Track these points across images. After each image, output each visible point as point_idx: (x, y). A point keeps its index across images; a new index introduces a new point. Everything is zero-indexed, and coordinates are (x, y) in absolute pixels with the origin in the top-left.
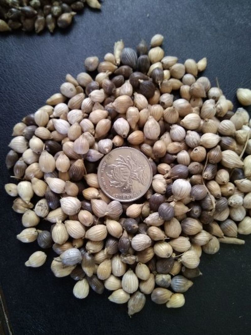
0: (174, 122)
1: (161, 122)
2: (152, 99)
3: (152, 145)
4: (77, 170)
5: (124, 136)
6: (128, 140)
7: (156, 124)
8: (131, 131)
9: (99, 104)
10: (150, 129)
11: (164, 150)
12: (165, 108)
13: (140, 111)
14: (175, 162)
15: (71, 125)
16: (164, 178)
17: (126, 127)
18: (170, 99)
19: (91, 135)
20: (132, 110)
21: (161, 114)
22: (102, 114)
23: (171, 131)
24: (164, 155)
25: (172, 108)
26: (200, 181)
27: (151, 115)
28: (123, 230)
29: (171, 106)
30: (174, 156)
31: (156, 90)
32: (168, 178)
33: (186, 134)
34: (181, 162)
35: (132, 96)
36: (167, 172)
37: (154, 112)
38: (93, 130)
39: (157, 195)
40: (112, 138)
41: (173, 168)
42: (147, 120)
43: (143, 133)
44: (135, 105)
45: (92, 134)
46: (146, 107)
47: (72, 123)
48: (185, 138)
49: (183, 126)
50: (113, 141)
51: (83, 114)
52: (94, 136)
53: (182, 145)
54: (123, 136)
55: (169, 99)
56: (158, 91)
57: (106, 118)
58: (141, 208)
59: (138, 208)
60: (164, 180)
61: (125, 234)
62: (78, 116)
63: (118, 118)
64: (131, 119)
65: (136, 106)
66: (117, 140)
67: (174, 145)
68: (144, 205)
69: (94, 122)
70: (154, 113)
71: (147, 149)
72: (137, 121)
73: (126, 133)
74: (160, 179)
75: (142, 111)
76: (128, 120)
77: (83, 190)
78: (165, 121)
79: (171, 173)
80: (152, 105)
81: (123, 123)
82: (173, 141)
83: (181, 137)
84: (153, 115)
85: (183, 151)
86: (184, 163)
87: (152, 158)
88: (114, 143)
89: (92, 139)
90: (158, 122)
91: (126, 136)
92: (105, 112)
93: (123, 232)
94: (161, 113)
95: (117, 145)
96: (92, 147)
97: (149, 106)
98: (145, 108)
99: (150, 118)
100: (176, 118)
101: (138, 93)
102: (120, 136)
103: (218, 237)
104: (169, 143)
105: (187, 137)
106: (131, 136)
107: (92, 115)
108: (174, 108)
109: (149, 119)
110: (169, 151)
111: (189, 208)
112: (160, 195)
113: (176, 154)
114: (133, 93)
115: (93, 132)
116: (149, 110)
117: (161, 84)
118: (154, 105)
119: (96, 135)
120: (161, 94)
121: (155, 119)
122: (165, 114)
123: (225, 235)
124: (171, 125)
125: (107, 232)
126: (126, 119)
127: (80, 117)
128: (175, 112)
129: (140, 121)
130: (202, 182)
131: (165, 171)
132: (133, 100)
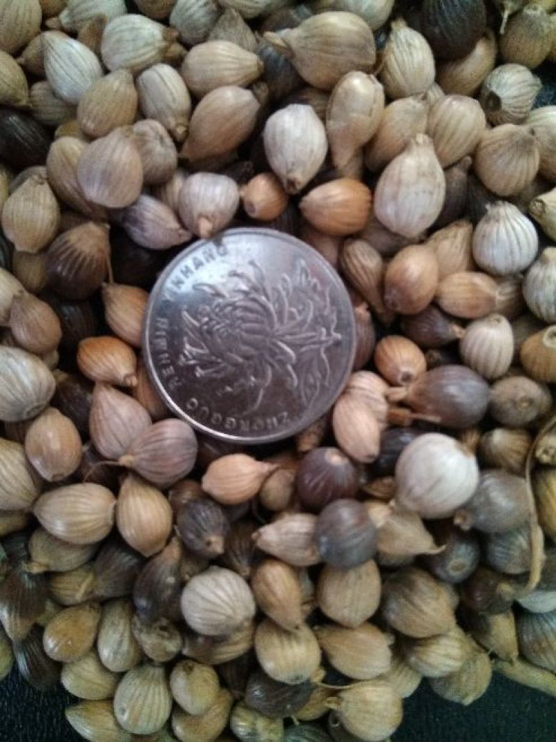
0: (508, 193)
1: (459, 174)
2: (459, 69)
3: (388, 256)
4: (75, 260)
5: (292, 183)
6: (302, 205)
7: (433, 174)
8: (327, 172)
9: (240, 21)
10: (403, 190)
11: (424, 293)
12: (492, 124)
13: (389, 99)
14: (452, 353)
15: (106, 71)
16: (387, 397)
17: (312, 151)
18: (527, 93)
19: (168, 141)
20: (361, 86)
21: (469, 142)
22: (237, 66)
23: (482, 227)
24: (419, 310)
25: (524, 130)
26: (519, 458)
27: (427, 132)
28: (173, 533)
29: (520, 121)
30: (456, 330)
31: (485, 35)
32: (401, 404)
33: (539, 257)
34: (473, 362)
35: (383, 31)
36: (407, 378)
37: (443, 124)
38: (182, 120)
39: (333, 458)
40: (243, 180)
41: (434, 373)
42: (404, 148)
43: (369, 198)
44: (378, 70)
45: (171, 133)
46: (417, 94)
47: (109, 67)
48: (525, 272)
49: (539, 221)
50: (243, 193)
51: (164, 44)
52: (179, 145)
53: (501, 294)
54: (285, 185)
55: (523, 91)
56: (493, 44)
57: (249, 86)
58: (262, 480)
59: (253, 476)
60: (383, 407)
61: (173, 553)
62: (141, 43)
63: (293, 102)
64: (343, 124)
65: (380, 78)
66: (261, 192)
67: (474, 288)
68: (277, 469)
69: (197, 87)
70: (446, 128)
71: (363, 267)
72: (365, 138)
73: (301, 176)
74: (367, 397)
75: (397, 105)
76: (331, 123)
77: (85, 336)
78: (473, 173)
79: (420, 393)
80: (447, 92)
81: (304, 131)
82: (475, 266)
83: (513, 262)
84: (434, 134)
85: (497, 316)
86: (481, 368)
87: (370, 309)
88: (246, 200)
89: (165, 154)
90: (447, 169)
91: (299, 187)
92: (250, 61)
93: (168, 542)
94: (472, 137)
95: (253, 211)
96: (154, 186)
97: (435, 93)
98: (414, 94)
99: (417, 144)
100: (524, 178)
101: (411, 25)
102: (276, 179)
103: (493, 656)
104: (457, 270)
105: (536, 271)
106: (316, 195)
107: (196, 56)
108: (533, 132)
109: (414, 147)
110: (446, 303)
111: (438, 542)
112: (346, 461)
113: (465, 322)
114: (393, 17)
115: (180, 131)
116: (431, 111)
117: (511, 17)
118: (456, 96)
119: (186, 146)
120: (500, 60)
121: (440, 156)
122: (485, 147)
123: (523, 657)
124: (494, 198)
125: (111, 523)
126: (323, 116)
127: (150, 53)
128: (530, 152)
129: (378, 144)
130: (523, 465)
131: (398, 371)
132: (380, 47)
